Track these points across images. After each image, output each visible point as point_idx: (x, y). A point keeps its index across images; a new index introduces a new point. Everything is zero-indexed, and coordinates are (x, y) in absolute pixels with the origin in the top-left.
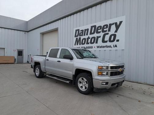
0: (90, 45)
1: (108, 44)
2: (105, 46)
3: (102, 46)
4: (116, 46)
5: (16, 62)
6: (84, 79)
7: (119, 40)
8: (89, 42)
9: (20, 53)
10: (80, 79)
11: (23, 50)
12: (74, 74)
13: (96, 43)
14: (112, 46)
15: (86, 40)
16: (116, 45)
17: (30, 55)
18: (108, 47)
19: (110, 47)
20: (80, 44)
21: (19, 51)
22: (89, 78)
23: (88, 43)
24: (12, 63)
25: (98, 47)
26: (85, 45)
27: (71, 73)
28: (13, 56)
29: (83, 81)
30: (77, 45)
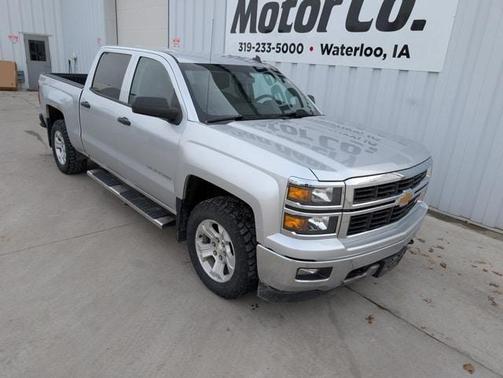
0: (293, 37)
1: (373, 37)
2: (356, 49)
3: (343, 47)
4: (405, 52)
5: (26, 85)
6: (221, 228)
7: (424, 22)
8: (289, 23)
9: (37, 50)
10: (205, 227)
11: (47, 37)
12: (181, 198)
13: (318, 30)
14: (388, 50)
15: (281, 10)
16: (406, 47)
17: (75, 59)
18: (368, 52)
19: (378, 52)
20: (253, 30)
21: (30, 41)
22: (242, 232)
23: (284, 28)
24: (10, 89)
25: (326, 49)
26: (275, 37)
27: (169, 186)
28: (11, 59)
29: (216, 235)
30: (242, 30)
